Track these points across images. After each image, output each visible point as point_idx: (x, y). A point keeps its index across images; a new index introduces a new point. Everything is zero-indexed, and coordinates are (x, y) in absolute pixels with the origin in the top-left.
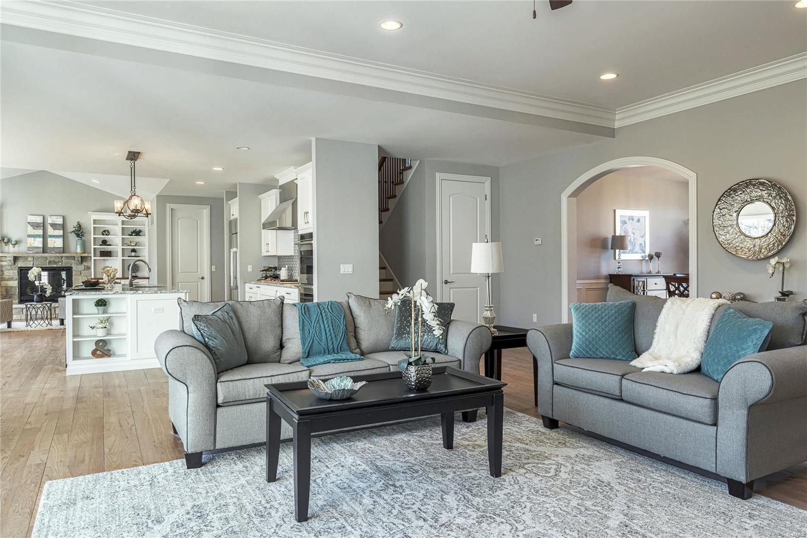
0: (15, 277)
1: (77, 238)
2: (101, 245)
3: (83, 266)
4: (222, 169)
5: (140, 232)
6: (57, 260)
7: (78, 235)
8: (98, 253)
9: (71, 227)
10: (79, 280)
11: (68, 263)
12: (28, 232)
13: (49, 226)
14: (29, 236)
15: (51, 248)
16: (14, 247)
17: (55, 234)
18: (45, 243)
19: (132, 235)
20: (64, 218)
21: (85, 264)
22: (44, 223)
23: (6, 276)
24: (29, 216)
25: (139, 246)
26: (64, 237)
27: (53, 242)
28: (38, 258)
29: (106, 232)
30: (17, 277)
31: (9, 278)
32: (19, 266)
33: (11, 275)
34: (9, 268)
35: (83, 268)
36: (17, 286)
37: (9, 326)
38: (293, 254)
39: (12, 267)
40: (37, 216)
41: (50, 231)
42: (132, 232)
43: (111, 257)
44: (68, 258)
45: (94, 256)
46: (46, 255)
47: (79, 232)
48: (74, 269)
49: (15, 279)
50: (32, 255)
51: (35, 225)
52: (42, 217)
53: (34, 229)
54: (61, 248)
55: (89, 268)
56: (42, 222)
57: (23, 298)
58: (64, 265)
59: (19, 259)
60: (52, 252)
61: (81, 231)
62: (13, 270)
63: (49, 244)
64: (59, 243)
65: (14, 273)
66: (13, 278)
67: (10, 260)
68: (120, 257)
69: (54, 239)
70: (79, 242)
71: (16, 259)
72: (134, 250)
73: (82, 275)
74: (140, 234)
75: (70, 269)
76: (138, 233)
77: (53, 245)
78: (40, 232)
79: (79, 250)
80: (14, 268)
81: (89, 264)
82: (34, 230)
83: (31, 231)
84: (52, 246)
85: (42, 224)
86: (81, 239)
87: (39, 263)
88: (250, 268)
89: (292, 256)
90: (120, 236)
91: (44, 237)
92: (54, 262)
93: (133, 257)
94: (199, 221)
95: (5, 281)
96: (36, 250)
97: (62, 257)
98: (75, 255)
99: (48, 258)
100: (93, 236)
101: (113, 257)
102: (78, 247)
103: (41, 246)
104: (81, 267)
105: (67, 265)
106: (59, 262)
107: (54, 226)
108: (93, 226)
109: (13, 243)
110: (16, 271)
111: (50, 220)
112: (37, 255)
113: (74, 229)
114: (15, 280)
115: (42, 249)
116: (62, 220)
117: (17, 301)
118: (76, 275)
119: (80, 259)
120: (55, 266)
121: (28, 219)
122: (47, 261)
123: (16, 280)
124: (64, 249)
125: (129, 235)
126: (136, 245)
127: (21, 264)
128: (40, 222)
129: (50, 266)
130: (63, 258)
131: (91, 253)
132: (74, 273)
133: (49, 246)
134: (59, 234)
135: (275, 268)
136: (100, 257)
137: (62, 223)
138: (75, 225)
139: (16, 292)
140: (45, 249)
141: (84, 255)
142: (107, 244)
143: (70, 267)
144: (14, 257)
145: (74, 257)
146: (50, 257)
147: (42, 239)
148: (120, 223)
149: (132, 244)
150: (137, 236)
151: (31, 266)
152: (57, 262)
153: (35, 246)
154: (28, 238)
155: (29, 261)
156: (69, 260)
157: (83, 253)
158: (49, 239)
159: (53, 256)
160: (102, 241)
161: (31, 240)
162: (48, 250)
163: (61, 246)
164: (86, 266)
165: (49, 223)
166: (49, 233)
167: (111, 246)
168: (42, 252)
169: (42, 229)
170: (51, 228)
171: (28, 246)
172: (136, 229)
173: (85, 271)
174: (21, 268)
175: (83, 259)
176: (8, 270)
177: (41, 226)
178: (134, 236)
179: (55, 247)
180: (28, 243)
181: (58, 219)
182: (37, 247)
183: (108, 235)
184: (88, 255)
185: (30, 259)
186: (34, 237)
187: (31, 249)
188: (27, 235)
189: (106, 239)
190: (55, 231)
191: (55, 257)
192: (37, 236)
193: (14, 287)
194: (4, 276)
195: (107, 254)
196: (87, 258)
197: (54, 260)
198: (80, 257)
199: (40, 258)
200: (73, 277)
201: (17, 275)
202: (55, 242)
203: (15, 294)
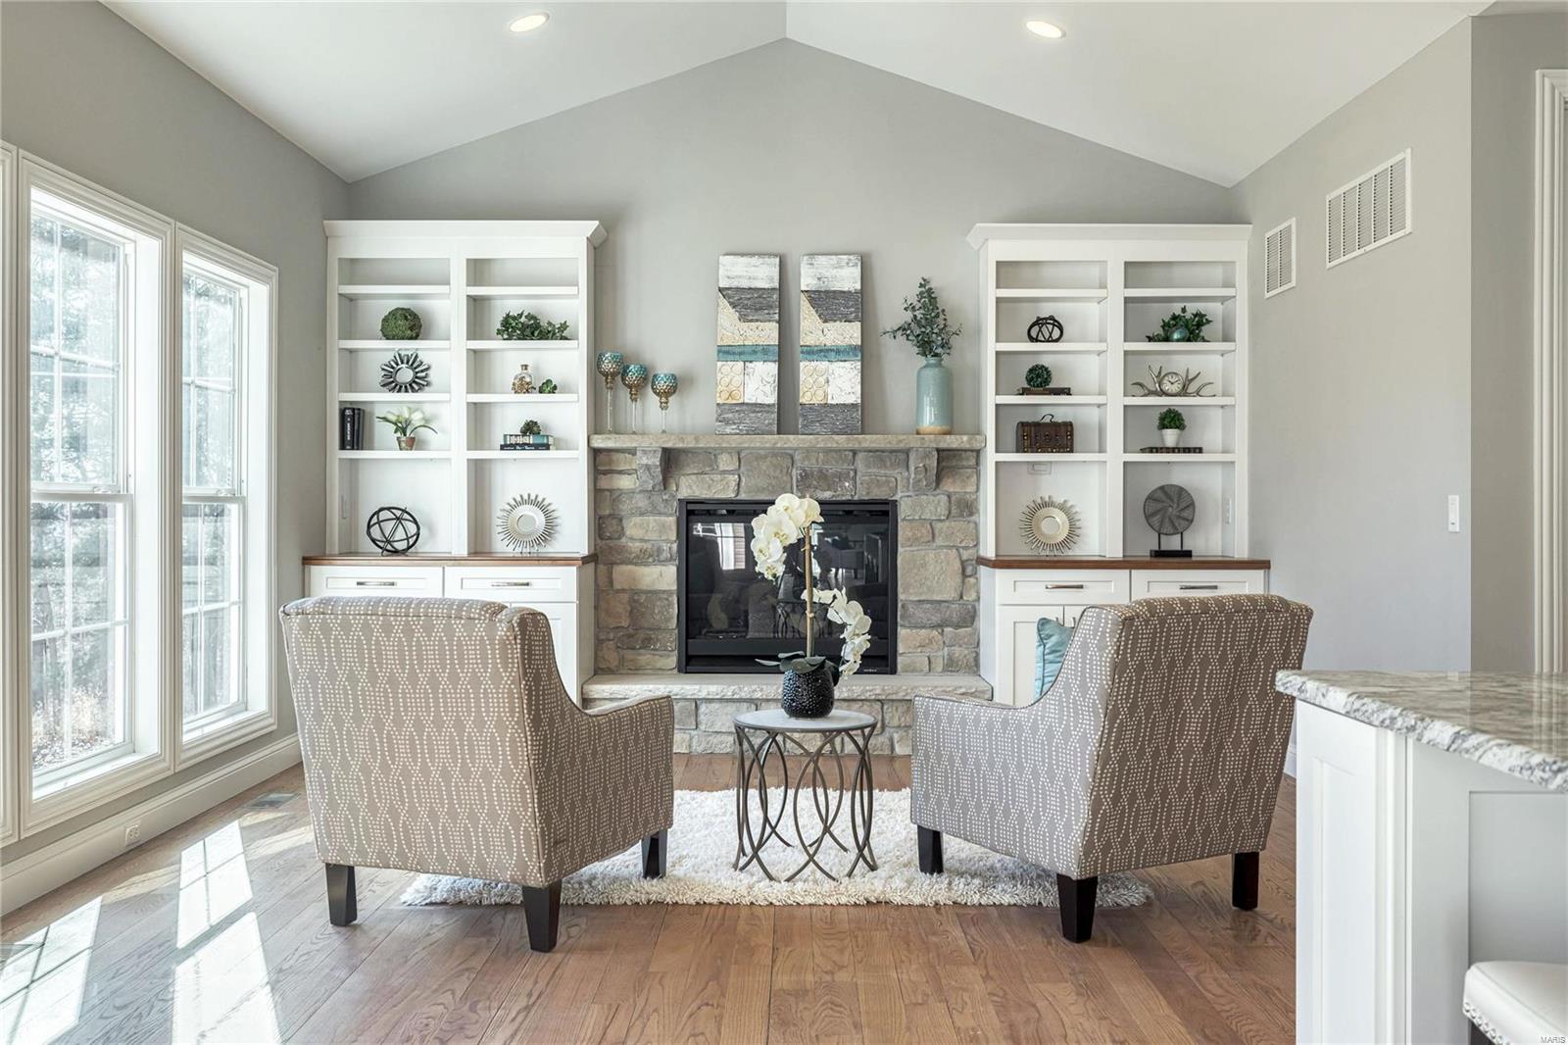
0: (665, 547)
1: (922, 361)
2: (1024, 392)
3: (944, 498)
5: (1199, 325)
6: (832, 468)
7: (926, 346)
8: (1011, 437)
9: (894, 306)
10: (924, 565)
11: (879, 484)
12: (721, 331)
13: (805, 304)
14: (727, 352)
15: (812, 408)
16: (664, 406)
17: (829, 343)
18: (786, 382)
19: (1167, 339)
20: (865, 264)
21: (950, 486)
22: (782, 288)
23: (632, 539)
24: (722, 259)
25: (1198, 393)
26: (865, 354)
27: (822, 380)
28: (759, 456)
29: (1046, 328)
30: (675, 546)
31: (643, 551)
32: (685, 492)
33: (654, 536)
34: (641, 502)
35: (942, 510)
36: (675, 587)
39: (657, 499)
40: (755, 260)
41: (811, 328)
42: (1165, 324)
43: (1071, 451)
44: (878, 455)
45: (998, 449)
46: (791, 441)
47: (931, 329)
48: (904, 511)
49: (665, 555)
50: (735, 441)
51: (747, 302)
52: (778, 260)
53: (743, 318)
54: (853, 405)
55: (967, 508)
56: (777, 285)
57: (699, 647)
58: (861, 494)
59: (683, 457)
60: (817, 427)
61: (940, 321)
62: (660, 514)
63: (802, 388)
64: (842, 385)
65: (663, 527)
66: (659, 551)
67: (648, 467)
68: (1116, 454)
69: (823, 365)
70: (931, 375)
71: (671, 460)
72: (1172, 419)
73: (939, 541)
74: (1205, 331)
75: (886, 513)
76: (1191, 327)
77: (820, 393)
78: (767, 333)
79: (929, 419)
80: (661, 507)
81: (971, 489)
82: (745, 326)
83: (731, 327)
84: (817, 400)
85: (775, 296)
86: (939, 365)
87: (760, 483)
90: (1117, 345)
91: (785, 355)
92: (823, 476)
93: (1172, 450)
95: (631, 563)
96: (751, 419)
97: (855, 453)
98: (913, 442)
99: (797, 457)
100: (991, 346)
101: (1078, 452)
102: (927, 400)
103: (772, 399)
104: (934, 505)
105: (878, 494)
106: (841, 477)
107: (827, 303)
108: (991, 293)
109: (662, 385)
110: (672, 520)
111: (807, 279)
112: (757, 442)
113: (908, 316)
114: (664, 562)
115: (775, 416)
116: (857, 271)
117: (672, 661)
118: (916, 540)
119: (933, 462)
120: (826, 495)
121: (721, 271)
122: (796, 472)
123: (671, 559)
124: (863, 415)
126: (1183, 392)
127: (690, 486)
128: (767, 286)
130: (860, 456)
131: (981, 432)
132: (904, 532)
133: (805, 399)
134: (847, 341)
136: (1020, 449)
137: (858, 286)
138: (912, 293)
139: (668, 620)
140: (787, 411)
141: (952, 442)
142: (1051, 386)
143: (885, 502)
144: (665, 451)
145: (907, 452)
146: (808, 452)
147: (772, 368)
148: (1117, 276)
149: (1167, 387)
150: (1189, 340)
151: (730, 495)
152: (834, 475)
153: (746, 401)
154: (719, 364)
155: (724, 472)
156: (886, 467)
157: (949, 433)
158: (802, 364)
159: (821, 445)
160: (1031, 371)
161: (731, 370)
162: (800, 420)
163: (854, 398)
164: (953, 498)
165: (803, 288)
166: (802, 335)
167: (1069, 394)
168: (775, 428)
169: (777, 317)
170: (813, 312)
171: (719, 401)
172: (1184, 310)
173: (953, 523)
174: (689, 502)
175: (950, 463)
176: (642, 514)
177: (771, 307)
178: (1178, 340)
179: (830, 402)
180: (720, 388)
181: (841, 267)
182: (755, 405)
183: (1057, 340)
184: (969, 441)
185: (726, 462)
186: (744, 357)
187: (730, 415)
188: (716, 348)
189: (1045, 361)
190: (829, 325)
191: (827, 451)
192: (755, 352)
193: (664, 592)
194: (624, 540)
195: (1052, 437)
196: (961, 459)
197: (821, 471)
198: (935, 453)
199: (766, 457)
200: (900, 550)
201: (674, 537)
202: (828, 381)
203: (663, 626)
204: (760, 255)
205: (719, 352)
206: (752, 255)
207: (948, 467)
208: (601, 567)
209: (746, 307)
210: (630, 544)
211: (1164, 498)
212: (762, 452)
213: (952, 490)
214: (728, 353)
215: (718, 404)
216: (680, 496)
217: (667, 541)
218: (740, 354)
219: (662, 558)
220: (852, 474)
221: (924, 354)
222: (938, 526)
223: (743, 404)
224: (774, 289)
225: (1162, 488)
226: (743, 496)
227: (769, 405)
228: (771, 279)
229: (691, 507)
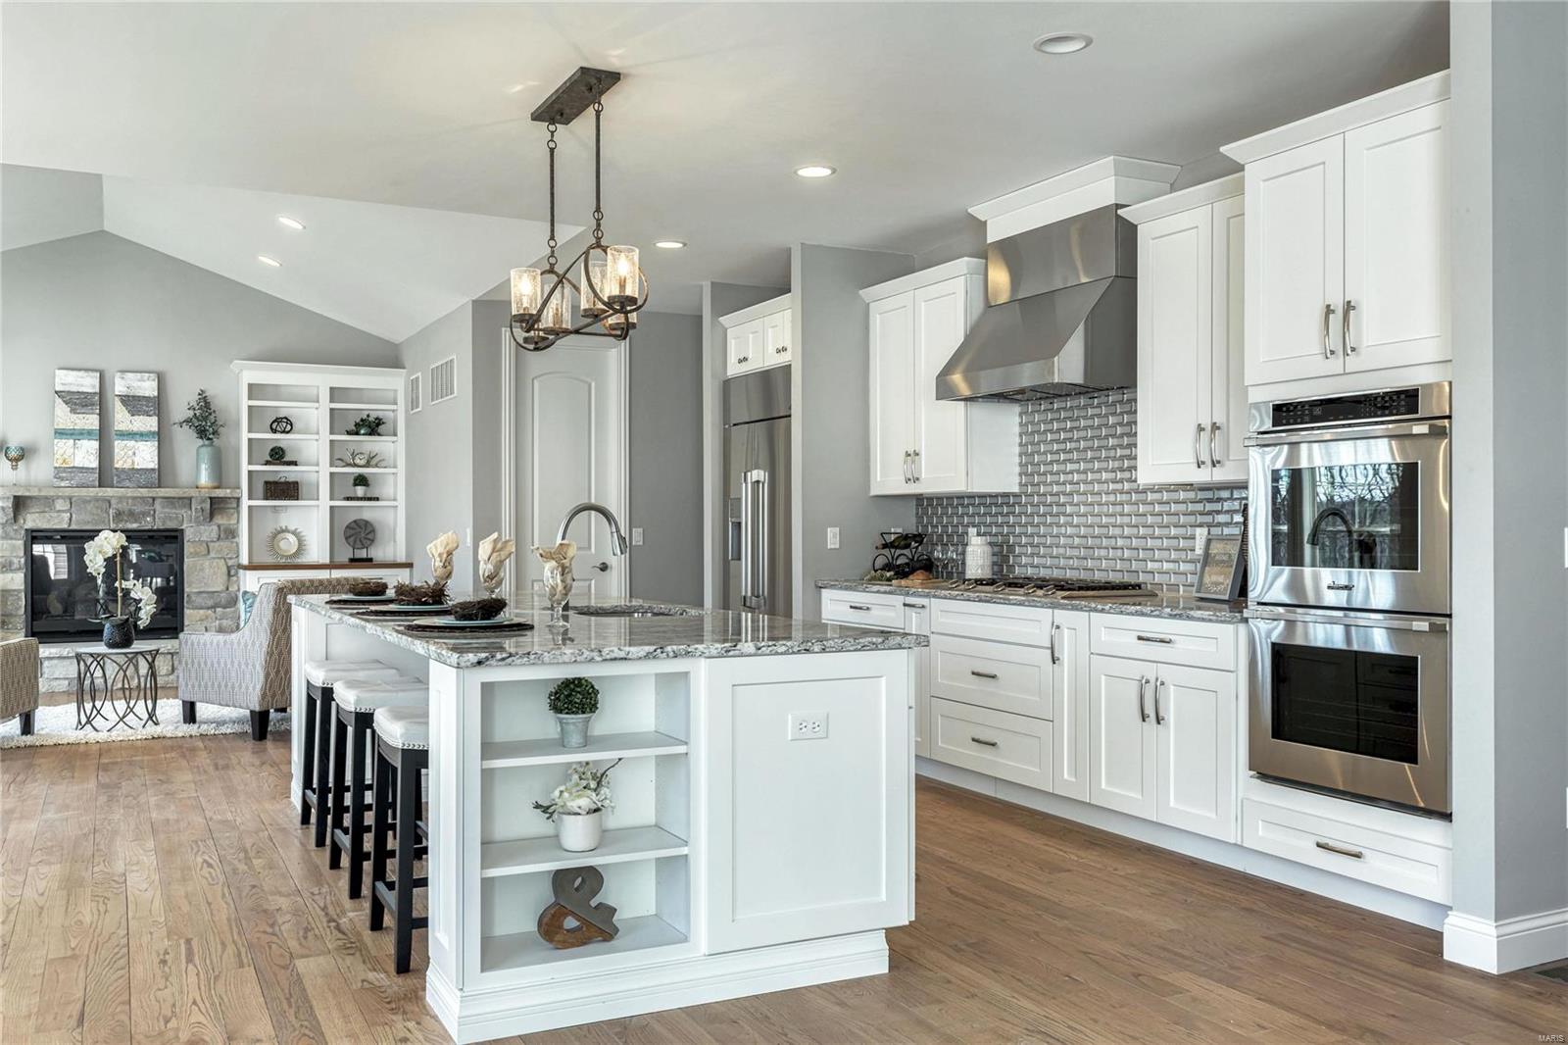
0: (16, 561)
1: (200, 442)
2: (267, 463)
3: (215, 528)
4: (827, 172)
5: (378, 425)
6: (138, 509)
7: (202, 433)
8: (260, 488)
9: (181, 406)
10: (202, 570)
11: (171, 519)
12: (57, 420)
13: (118, 405)
14: (61, 433)
15: (123, 470)
16: (15, 468)
17: (135, 429)
18: (105, 453)
19: (357, 434)
20: (161, 379)
21: (219, 520)
22: (102, 393)
24: (57, 372)
25: (376, 466)
26: (161, 436)
27: (130, 453)
28: (85, 501)
29: (282, 424)
30: (23, 560)
31: (1, 564)
32: (30, 525)
33: (6, 554)
34: (1, 531)
35: (214, 535)
36: (23, 587)
37: (27, 728)
38: (1016, 489)
39: (9, 529)
40: (81, 373)
41: (122, 419)
42: (357, 425)
43: (298, 499)
44: (170, 501)
45: (250, 498)
46: (109, 492)
47: (206, 422)
48: (189, 535)
49: (16, 566)
50: (68, 492)
51: (77, 401)
52: (98, 375)
53: (73, 411)
54: (153, 470)
55: (231, 534)
56: (97, 390)
57: (40, 626)
58: (159, 525)
59: (28, 502)
60: (125, 483)
61: (212, 417)
62: (11, 539)
63: (116, 458)
64: (145, 456)
65: (14, 548)
66: (11, 563)
67: (3, 508)
68: (325, 502)
69: (131, 443)
70: (206, 453)
71: (20, 504)
72: (361, 480)
73: (212, 555)
74: (381, 429)
75: (176, 537)
76: (372, 426)
77: (129, 461)
78: (92, 421)
79: (204, 479)
80: (12, 534)
81: (233, 521)
82: (75, 416)
83: (64, 417)
84: (127, 466)
85: (97, 398)
86: (211, 445)
87: (88, 518)
88: (833, 538)
89: (1006, 495)
90: (326, 437)
91: (104, 436)
92: (131, 514)
93: (361, 499)
94: (593, 384)
96: (79, 478)
97: (154, 499)
98: (193, 493)
99: (113, 501)
100: (245, 435)
101: (302, 499)
102: (203, 467)
103: (95, 464)
104: (209, 531)
105: (170, 525)
106: (145, 514)
107: (133, 403)
108: (245, 403)
109: (13, 454)
110: (21, 543)
111: (120, 386)
112: (84, 492)
113: (191, 414)
114: (15, 571)
115: (97, 475)
116: (155, 384)
118: (196, 554)
119: (207, 506)
120: (134, 526)
121: (57, 380)
122: (112, 511)
123: (20, 569)
124: (161, 475)
125: (349, 433)
126: (367, 465)
127: (34, 521)
128: (91, 391)
129: (120, 526)
130: (157, 502)
131: (239, 488)
132: (188, 549)
133: (116, 466)
134: (148, 429)
135: (919, 538)
136: (266, 498)
137: (156, 394)
138: (193, 399)
139: (17, 609)
140: (105, 473)
141: (220, 493)
142: (286, 459)
143: (176, 530)
144: (16, 498)
145: (190, 499)
146: (120, 499)
147: (95, 444)
148: (325, 396)
149: (358, 461)
150: (370, 434)
151: (65, 526)
152: (139, 514)
153: (76, 465)
154: (56, 441)
155: (59, 511)
156: (175, 508)
157: (218, 487)
158: (116, 443)
159: (129, 495)
160: (272, 450)
161: (64, 446)
162: (115, 478)
163: (154, 465)
164: (222, 529)
165: (117, 393)
166: (116, 424)
167: (296, 465)
168: (97, 483)
169: (98, 411)
170: (124, 408)
171: (57, 465)
172: (368, 416)
173: (222, 544)
174: (33, 531)
175: (217, 506)
177: (93, 405)
178: (363, 435)
179: (136, 467)
180: (56, 456)
181: (144, 381)
182: (83, 468)
183: (288, 432)
184: (231, 493)
185: (61, 505)
186: (74, 437)
187: (64, 475)
188: (53, 432)
189: (282, 445)
190: (136, 417)
191: (134, 498)
192: (82, 434)
193: (15, 590)
195: (285, 490)
196: (227, 503)
197: (130, 510)
198: (209, 500)
199: (90, 501)
200: (186, 560)
201: (22, 554)
202: (134, 454)
203: (14, 613)
204: (86, 370)
205: (56, 433)
206: (80, 370)
207: (218, 508)
209: (75, 404)
211: (355, 527)
212: (88, 498)
213: (220, 522)
215: (56, 468)
216: (26, 527)
217: (17, 557)
218: (72, 434)
219: (13, 568)
220: (152, 512)
221: (201, 438)
222: (211, 545)
223: (74, 467)
224: (95, 393)
225: (355, 521)
226: (74, 527)
227: (93, 469)
228: (94, 387)
229: (34, 534)
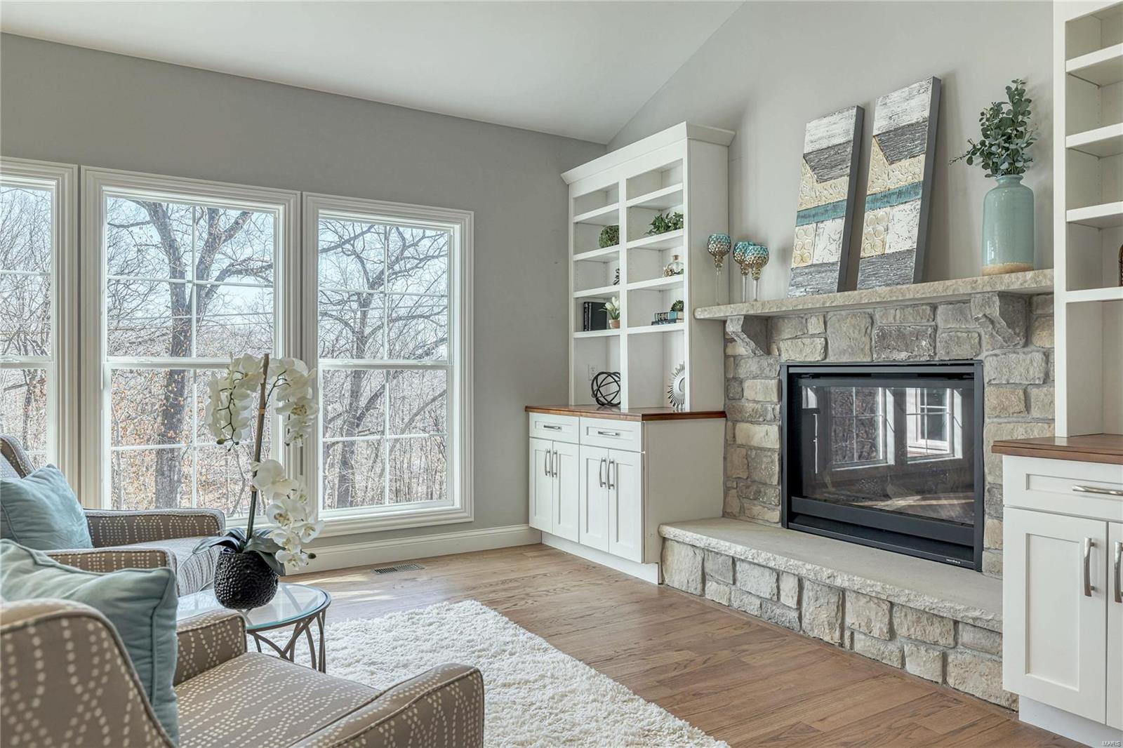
0: (769, 408)
1: (993, 182)
11: (959, 342)
12: (801, 196)
13: (875, 150)
14: (803, 216)
15: (870, 259)
16: (755, 276)
17: (894, 186)
18: (851, 237)
20: (938, 85)
21: (1045, 340)
23: (747, 400)
24: (809, 125)
26: (929, 190)
27: (880, 228)
28: (841, 318)
30: (778, 407)
31: (755, 411)
32: (785, 357)
33: (761, 398)
34: (753, 366)
35: (1035, 373)
36: (777, 446)
39: (764, 363)
40: (835, 117)
41: (879, 174)
45: (1074, 285)
48: (990, 372)
49: (770, 416)
51: (820, 162)
52: (855, 113)
53: (820, 179)
56: (853, 137)
58: (942, 355)
59: (781, 323)
60: (877, 280)
62: (767, 378)
63: (866, 241)
64: (901, 230)
65: (768, 391)
66: (766, 411)
67: (736, 335)
69: (885, 212)
71: (773, 327)
75: (970, 376)
77: (880, 243)
78: (838, 189)
80: (767, 371)
82: (819, 186)
83: (809, 190)
84: (876, 251)
85: (851, 150)
87: (844, 344)
91: (854, 207)
92: (901, 335)
95: (747, 421)
96: (818, 280)
97: (935, 307)
99: (876, 316)
100: (1062, 144)
102: (998, 233)
103: (836, 256)
104: (1023, 365)
105: (961, 352)
106: (918, 335)
107: (895, 142)
108: (1059, 68)
110: (774, 383)
111: (880, 121)
114: (770, 423)
115: (836, 274)
116: (928, 97)
117: (775, 515)
120: (902, 356)
121: (807, 138)
122: (875, 332)
123: (776, 420)
128: (842, 140)
129: (883, 357)
130: (940, 309)
132: (991, 398)
133: (865, 254)
134: (910, 180)
137: (929, 114)
138: (995, 102)
139: (771, 476)
143: (970, 363)
144: (761, 318)
146: (882, 307)
147: (840, 224)
151: (816, 357)
152: (912, 334)
153: (815, 262)
154: (798, 229)
155: (813, 336)
156: (966, 321)
158: (868, 215)
161: (805, 233)
162: (861, 273)
163: (912, 243)
164: (1052, 356)
165: (877, 132)
166: (871, 184)
168: (838, 286)
169: (850, 170)
170: (882, 156)
171: (795, 265)
174: (788, 366)
175: (1045, 310)
176: (754, 378)
177: (845, 161)
179: (887, 251)
180: (795, 252)
181: (911, 98)
182: (822, 265)
185: (815, 326)
186: (816, 219)
187: (800, 279)
188: (796, 214)
190: (896, 165)
191: (904, 307)
192: (826, 211)
193: (770, 450)
194: (743, 400)
197: (900, 330)
198: (996, 299)
199: (846, 318)
200: (987, 420)
201: (775, 399)
202: (887, 229)
203: (768, 482)
204: (843, 110)
205: (798, 217)
206: (835, 113)
207: (1043, 316)
208: (730, 423)
209: (824, 167)
210: (747, 404)
212: (844, 313)
214: (805, 217)
215: (792, 269)
216: (783, 361)
217: (771, 402)
218: (815, 215)
219: (768, 418)
220: (930, 331)
221: (993, 174)
222: (1034, 392)
223: (812, 266)
224: (850, 142)
226: (831, 359)
227: (833, 264)
228: (850, 131)
229: (792, 370)
